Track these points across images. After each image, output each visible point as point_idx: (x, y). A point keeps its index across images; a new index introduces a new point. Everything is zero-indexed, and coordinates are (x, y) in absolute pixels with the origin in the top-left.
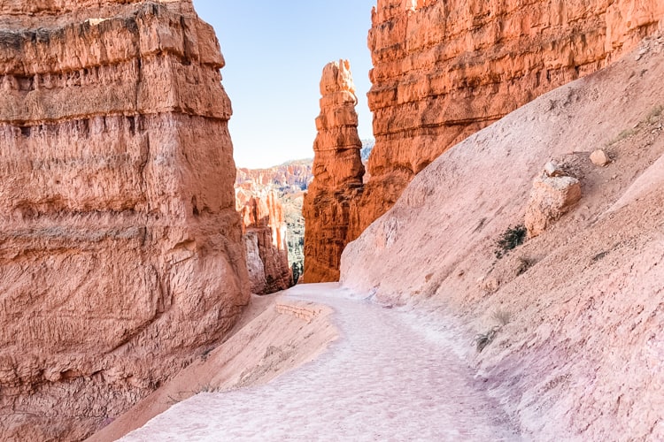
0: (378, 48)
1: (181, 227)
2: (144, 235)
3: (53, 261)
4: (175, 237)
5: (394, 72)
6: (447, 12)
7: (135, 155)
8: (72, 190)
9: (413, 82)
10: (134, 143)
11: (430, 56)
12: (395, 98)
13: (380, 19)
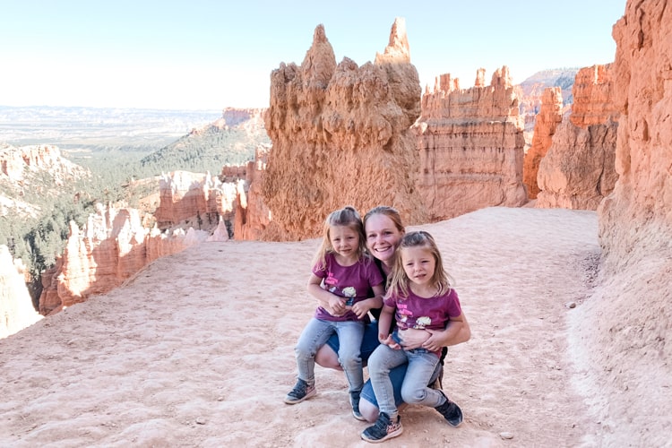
0: (577, 96)
1: (514, 180)
2: (501, 180)
3: (468, 186)
4: (511, 182)
5: (584, 108)
6: (610, 90)
7: (501, 159)
8: (478, 167)
9: (592, 116)
10: (500, 156)
11: (600, 107)
12: (583, 120)
13: (580, 81)
